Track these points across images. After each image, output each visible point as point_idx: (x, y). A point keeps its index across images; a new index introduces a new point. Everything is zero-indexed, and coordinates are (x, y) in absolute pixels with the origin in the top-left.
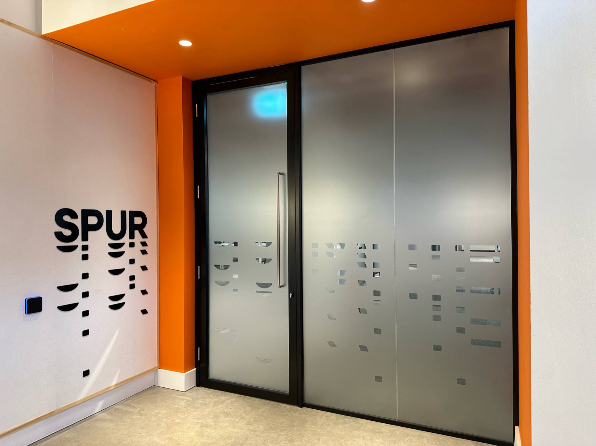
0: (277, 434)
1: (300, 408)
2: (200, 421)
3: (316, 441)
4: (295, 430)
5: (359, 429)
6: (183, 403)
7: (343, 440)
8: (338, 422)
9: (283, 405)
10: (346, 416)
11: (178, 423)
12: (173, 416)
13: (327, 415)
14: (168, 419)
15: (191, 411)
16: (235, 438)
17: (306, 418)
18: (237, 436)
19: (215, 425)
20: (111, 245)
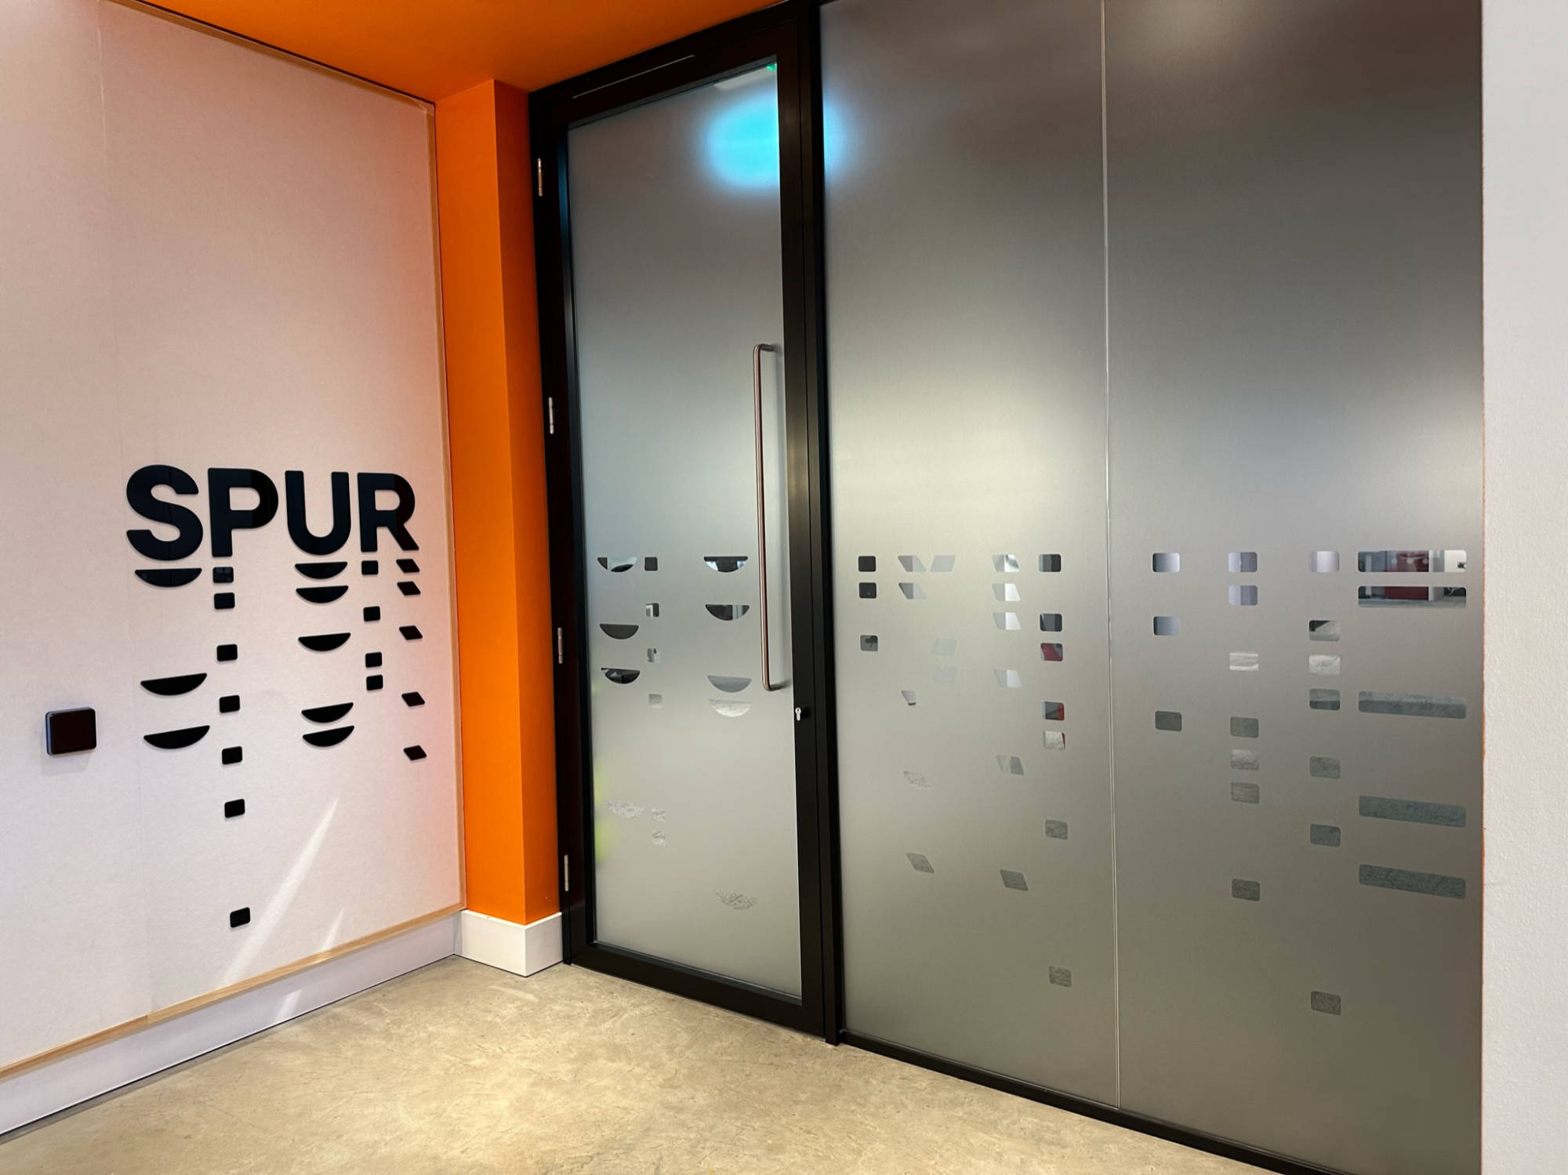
0: (739, 1124)
1: (830, 1046)
2: (537, 1067)
3: (849, 1157)
4: (797, 1114)
5: (991, 1126)
6: (510, 1010)
7: (933, 1159)
8: (932, 1100)
9: (784, 1034)
10: (962, 1081)
11: (475, 1068)
12: (470, 1045)
13: (906, 1074)
14: (452, 1056)
15: (524, 1036)
16: (616, 1126)
17: (841, 1079)
18: (622, 1121)
19: (575, 1081)
20: (303, 569)
